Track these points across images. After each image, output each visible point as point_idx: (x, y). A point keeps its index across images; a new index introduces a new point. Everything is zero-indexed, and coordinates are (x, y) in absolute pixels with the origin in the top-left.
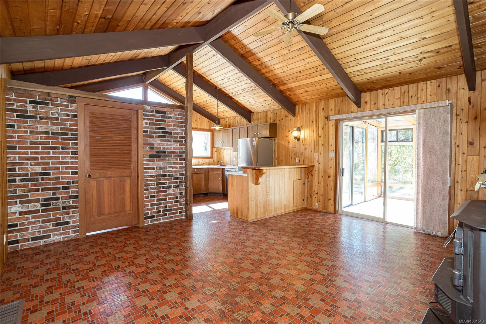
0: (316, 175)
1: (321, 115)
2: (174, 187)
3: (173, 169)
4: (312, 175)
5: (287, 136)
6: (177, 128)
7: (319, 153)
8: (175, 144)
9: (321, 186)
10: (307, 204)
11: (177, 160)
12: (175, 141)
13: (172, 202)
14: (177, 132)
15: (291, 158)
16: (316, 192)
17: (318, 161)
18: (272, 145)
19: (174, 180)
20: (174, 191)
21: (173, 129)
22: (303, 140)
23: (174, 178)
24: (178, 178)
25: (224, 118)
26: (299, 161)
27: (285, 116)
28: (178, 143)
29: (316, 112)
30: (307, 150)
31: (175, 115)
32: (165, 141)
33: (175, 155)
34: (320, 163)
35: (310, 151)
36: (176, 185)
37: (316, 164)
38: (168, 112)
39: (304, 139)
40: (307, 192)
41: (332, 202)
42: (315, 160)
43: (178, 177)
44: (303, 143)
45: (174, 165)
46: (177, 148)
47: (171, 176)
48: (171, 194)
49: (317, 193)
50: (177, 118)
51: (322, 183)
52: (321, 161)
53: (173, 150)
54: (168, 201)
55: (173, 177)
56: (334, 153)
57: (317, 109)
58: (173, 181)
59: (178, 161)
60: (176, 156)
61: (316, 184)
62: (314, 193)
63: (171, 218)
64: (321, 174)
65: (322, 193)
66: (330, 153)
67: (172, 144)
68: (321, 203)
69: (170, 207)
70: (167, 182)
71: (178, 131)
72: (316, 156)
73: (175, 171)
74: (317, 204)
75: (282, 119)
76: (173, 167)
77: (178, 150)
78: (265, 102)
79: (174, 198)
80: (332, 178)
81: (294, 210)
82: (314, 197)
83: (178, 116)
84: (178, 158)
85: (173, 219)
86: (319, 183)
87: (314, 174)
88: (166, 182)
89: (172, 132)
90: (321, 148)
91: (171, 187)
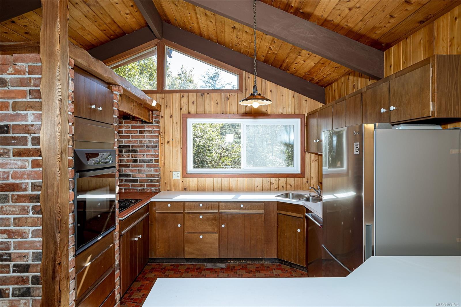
2: (13, 295)
3: (10, 237)
6: (24, 112)
8: (19, 163)
11: (24, 210)
12: (18, 154)
14: (26, 126)
19: (14, 271)
21: (13, 118)
23: (14, 266)
24: (28, 266)
25: (330, 83)
28: (30, 159)
31: (17, 72)
33: (19, 196)
36: (19, 289)
43: (30, 262)
45: (16, 225)
46: (23, 174)
47: (6, 260)
50: (22, 83)
53: (11, 181)
55: (12, 264)
58: (11, 274)
59: (31, 215)
60: (19, 199)
67: (7, 164)
71: (29, 123)
73: (19, 246)
76: (10, 234)
77: (28, 179)
83: (27, 76)
84: (31, 205)
89: (7, 126)
91: (5, 293)
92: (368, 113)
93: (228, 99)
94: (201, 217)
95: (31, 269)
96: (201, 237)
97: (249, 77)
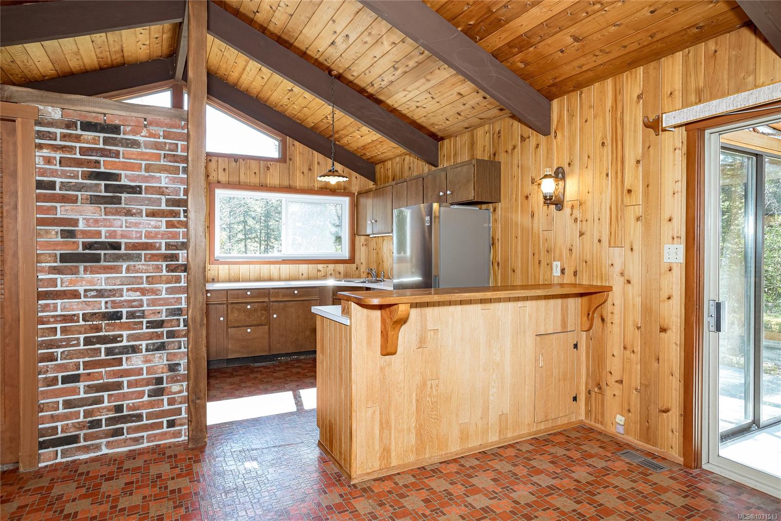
0: (617, 319)
1: (634, 116)
2: (147, 350)
3: (143, 294)
4: (603, 320)
5: (527, 197)
6: (158, 175)
7: (628, 247)
8: (153, 223)
9: (636, 358)
10: (588, 412)
11: (158, 269)
12: (152, 214)
13: (141, 394)
14: (160, 188)
15: (539, 262)
16: (617, 376)
17: (622, 274)
18: (486, 225)
19: (147, 327)
20: (146, 361)
21: (146, 179)
22: (572, 208)
23: (148, 322)
24: (163, 321)
25: (383, 161)
26: (563, 271)
27: (523, 139)
28: (164, 220)
29: (614, 109)
30: (586, 237)
31: (151, 135)
32: (117, 212)
33: (153, 255)
34: (629, 282)
35: (596, 241)
36: (154, 344)
37: (617, 284)
38: (128, 129)
39: (577, 204)
40: (588, 375)
41: (674, 419)
42: (611, 269)
43: (164, 318)
44: (574, 216)
45: (149, 283)
46: (157, 233)
47: (139, 317)
48: (139, 371)
49: (621, 382)
50: (157, 146)
51: (638, 349)
52: (635, 271)
53: (144, 240)
54: (126, 390)
55: (145, 321)
56: (682, 248)
57: (619, 98)
58: (145, 330)
59: (164, 273)
60: (153, 257)
61: (617, 350)
62: (612, 380)
63: (137, 440)
64: (636, 316)
65: (636, 381)
66: (667, 246)
67: (140, 223)
68: (635, 416)
69: (134, 408)
70: (125, 333)
71: (163, 185)
72: (617, 256)
73: (152, 303)
74: (620, 419)
75: (514, 147)
76: (143, 292)
77: (162, 238)
78: (463, 100)
79: (148, 382)
80: (674, 338)
81: (539, 431)
82: (608, 393)
83: (161, 140)
84: (164, 264)
85: (145, 445)
86: (625, 348)
87: (610, 315)
88: (121, 336)
89: (140, 187)
90: (635, 231)
91: (139, 349)
92: (429, 195)
93: (268, 168)
94: (249, 307)
95: (165, 324)
96: (249, 330)
97: (293, 145)
